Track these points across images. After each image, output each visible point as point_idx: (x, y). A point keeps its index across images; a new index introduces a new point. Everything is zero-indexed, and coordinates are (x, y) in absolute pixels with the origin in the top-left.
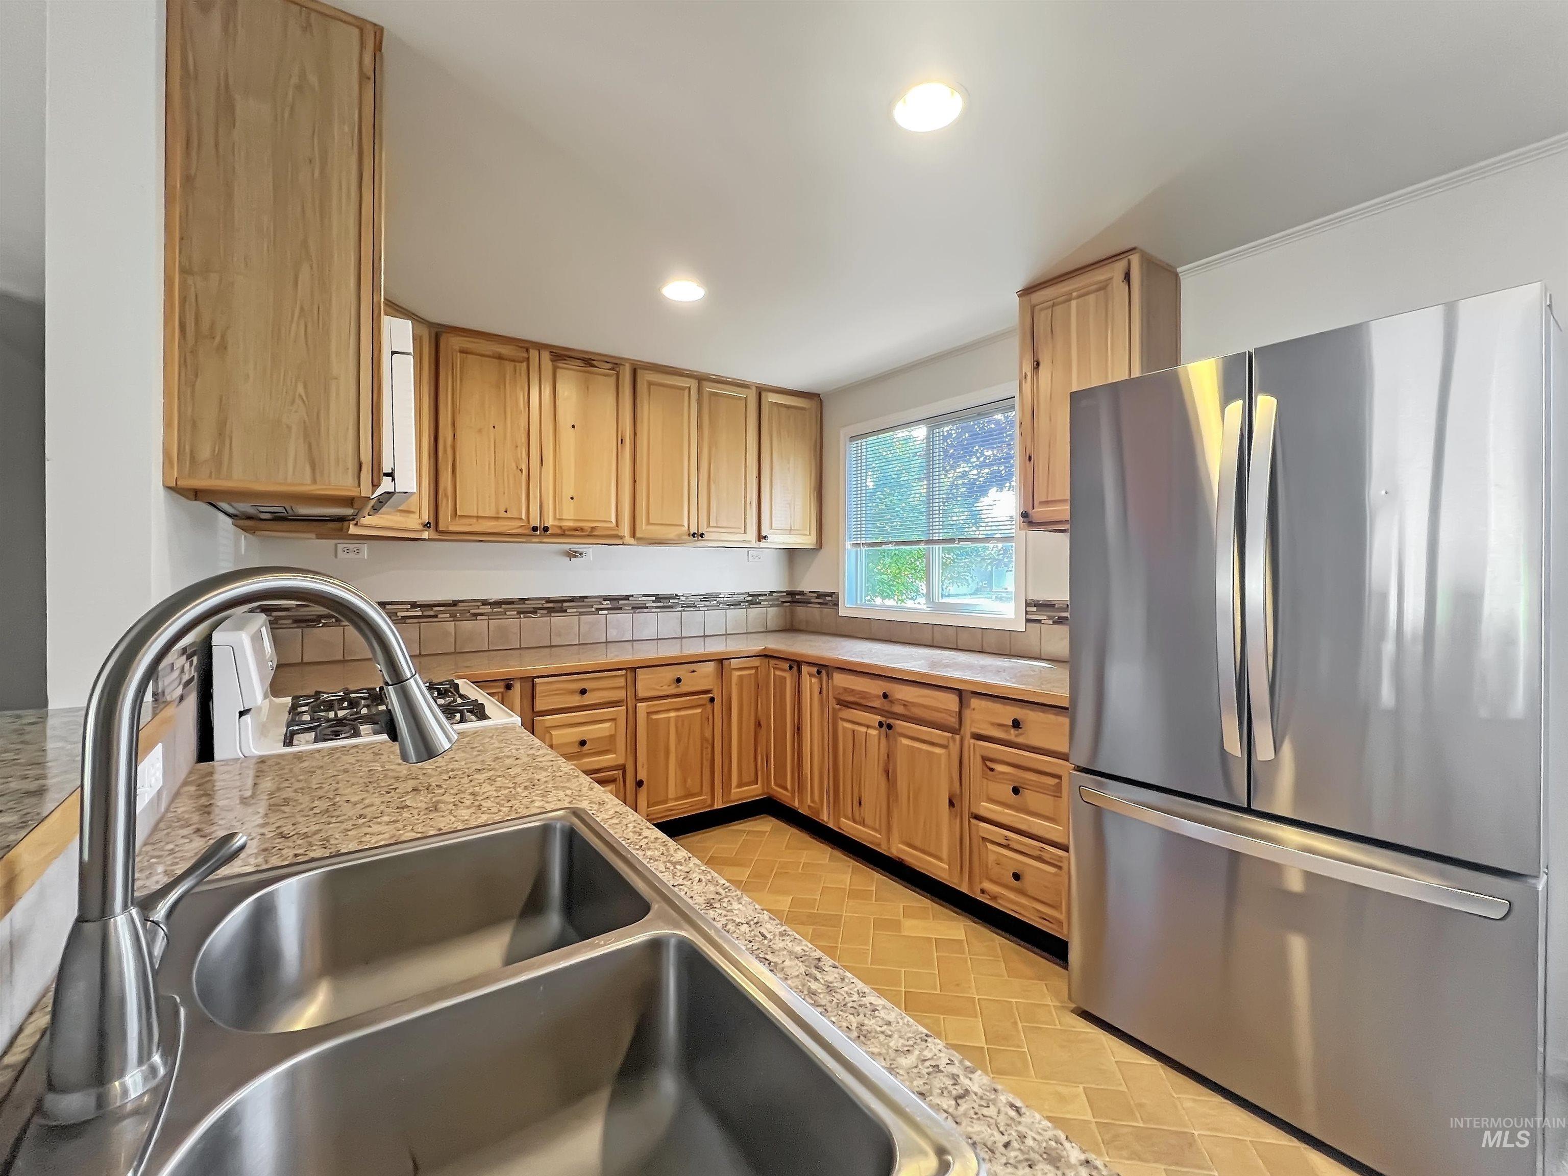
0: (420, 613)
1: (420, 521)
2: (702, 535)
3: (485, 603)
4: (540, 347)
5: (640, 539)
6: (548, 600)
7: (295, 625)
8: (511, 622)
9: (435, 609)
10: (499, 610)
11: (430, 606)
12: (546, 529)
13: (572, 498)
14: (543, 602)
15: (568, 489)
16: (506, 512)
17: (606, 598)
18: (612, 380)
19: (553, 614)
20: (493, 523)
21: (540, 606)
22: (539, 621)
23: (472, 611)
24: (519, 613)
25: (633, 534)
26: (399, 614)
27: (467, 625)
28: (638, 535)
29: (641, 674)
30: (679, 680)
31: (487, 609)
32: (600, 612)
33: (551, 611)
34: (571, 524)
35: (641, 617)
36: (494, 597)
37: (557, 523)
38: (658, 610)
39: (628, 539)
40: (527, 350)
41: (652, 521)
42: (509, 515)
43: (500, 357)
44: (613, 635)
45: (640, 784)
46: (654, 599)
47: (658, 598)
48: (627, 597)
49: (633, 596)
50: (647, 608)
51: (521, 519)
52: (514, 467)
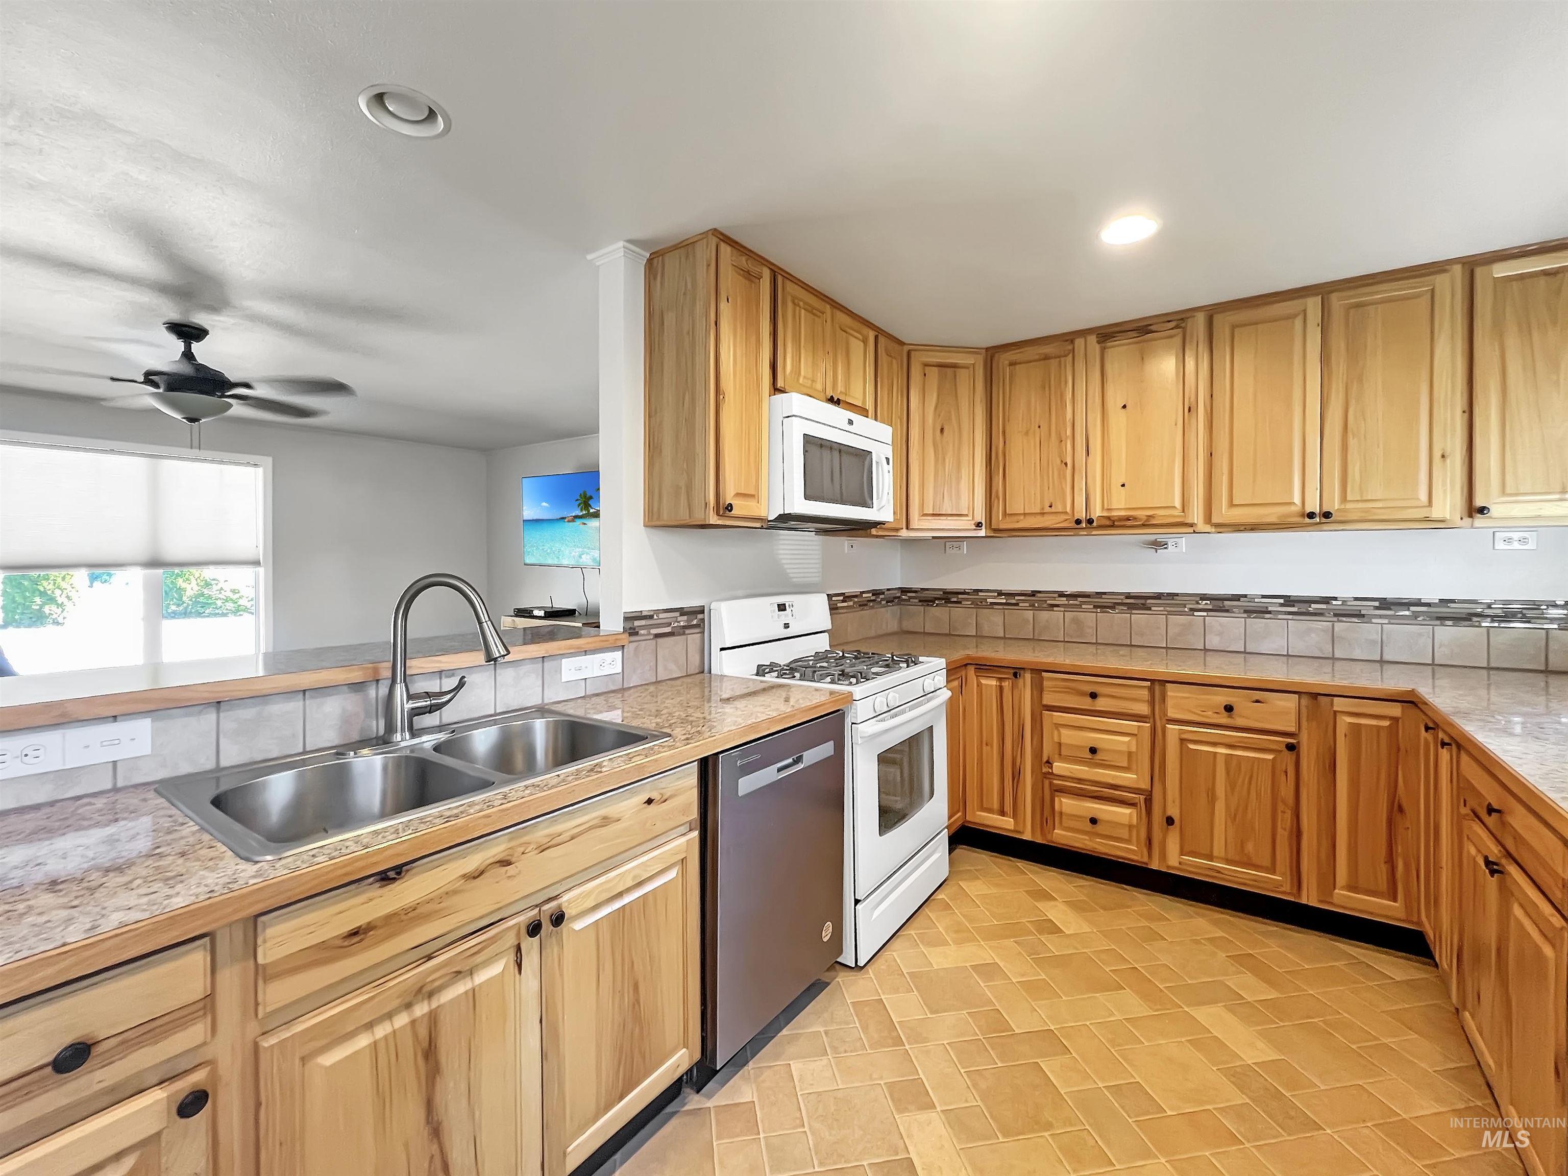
0: (1004, 601)
1: (972, 521)
2: (1329, 516)
3: (1061, 595)
4: (1084, 333)
5: (1217, 525)
6: (1128, 596)
7: (920, 604)
8: (1088, 617)
9: (1017, 598)
10: (1075, 602)
11: (1013, 595)
12: (1093, 521)
13: (1123, 485)
14: (1122, 597)
15: (1118, 475)
16: (1050, 507)
17: (1204, 597)
18: (1177, 341)
19: (1133, 612)
20: (1039, 519)
21: (1120, 601)
22: (1118, 617)
23: (1048, 602)
24: (1095, 607)
25: (1208, 519)
26: (988, 600)
27: (1045, 615)
28: (1215, 520)
29: (1172, 692)
30: (1229, 708)
31: (1063, 601)
32: (1196, 614)
33: (1131, 607)
34: (1123, 513)
35: (1257, 624)
36: (1070, 589)
37: (1106, 514)
38: (1290, 617)
39: (1201, 526)
40: (1072, 342)
41: (1235, 502)
42: (1053, 510)
44: (1214, 641)
45: (1170, 821)
46: (1282, 601)
47: (1289, 601)
48: (1237, 598)
49: (1245, 596)
50: (1270, 612)
51: (1066, 513)
52: (1059, 462)
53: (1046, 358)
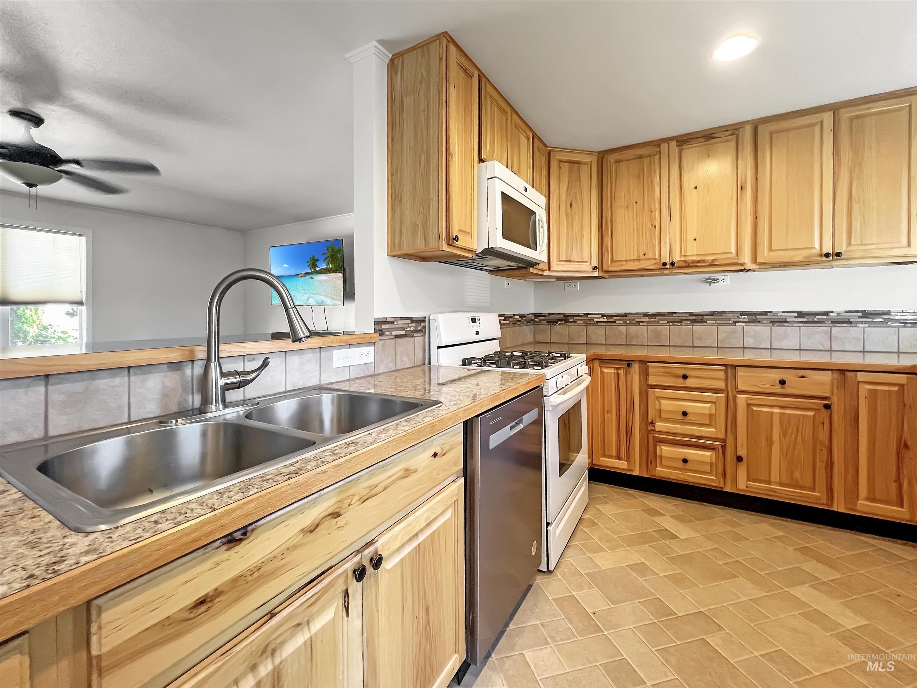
0: (606, 320)
1: (591, 265)
2: (838, 254)
3: (645, 315)
4: (667, 140)
5: (760, 264)
6: (691, 314)
7: (548, 324)
8: (664, 329)
9: (614, 318)
10: (655, 320)
11: (612, 316)
12: (673, 264)
13: (695, 240)
14: (687, 315)
15: (692, 232)
16: (644, 255)
17: (743, 314)
18: (733, 144)
19: (695, 324)
20: (636, 263)
21: (685, 318)
22: (683, 329)
23: (636, 320)
24: (668, 322)
25: (754, 260)
26: (595, 320)
27: (633, 329)
28: (759, 260)
29: (741, 372)
31: (647, 319)
32: (737, 324)
33: (693, 321)
34: (695, 258)
35: (778, 330)
36: (651, 311)
37: (683, 259)
38: (802, 325)
39: (750, 265)
40: (659, 146)
41: (773, 248)
42: (646, 257)
44: (749, 342)
45: (739, 459)
46: (796, 314)
47: (800, 314)
48: (765, 313)
49: (771, 312)
50: (788, 322)
51: (655, 259)
52: (650, 225)
53: (641, 157)
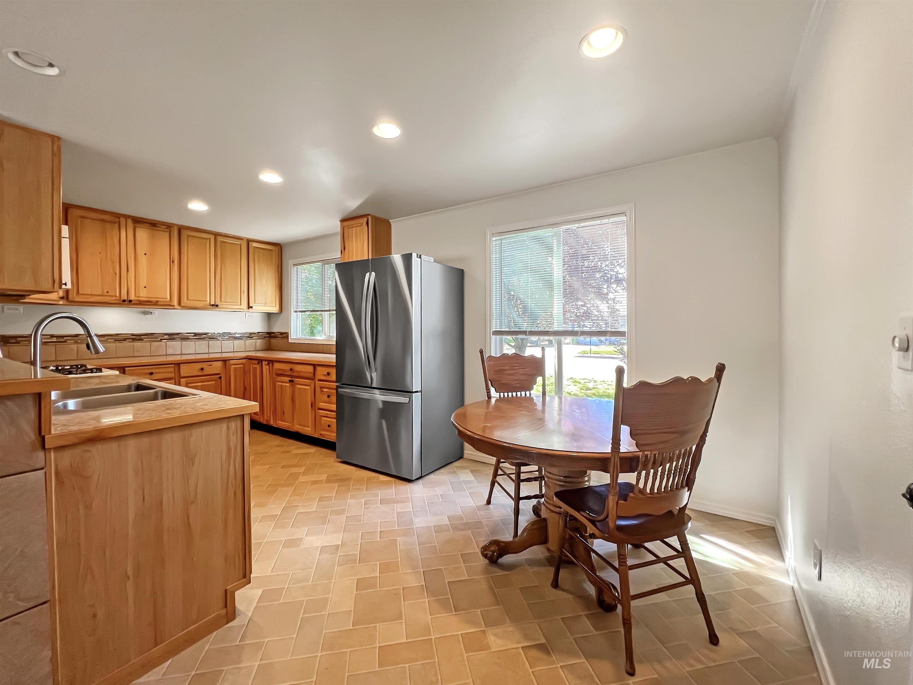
0: (56, 340)
1: (58, 296)
2: (217, 306)
5: (183, 307)
6: (133, 335)
8: (113, 345)
11: (64, 337)
12: (130, 301)
13: (145, 287)
14: (129, 335)
15: (143, 282)
16: (107, 292)
17: (166, 334)
18: (167, 234)
19: (135, 342)
20: (100, 298)
21: (128, 338)
22: (127, 344)
24: (117, 341)
25: (179, 303)
28: (182, 305)
29: (182, 366)
30: (202, 369)
32: (163, 340)
33: (134, 340)
34: (144, 298)
35: (185, 343)
37: (136, 299)
38: (196, 340)
39: (176, 306)
40: (119, 218)
41: (190, 298)
42: (109, 294)
43: (103, 220)
44: (169, 350)
46: (193, 335)
47: (196, 334)
48: (178, 334)
49: (181, 333)
50: (189, 339)
51: (116, 296)
52: (112, 272)
